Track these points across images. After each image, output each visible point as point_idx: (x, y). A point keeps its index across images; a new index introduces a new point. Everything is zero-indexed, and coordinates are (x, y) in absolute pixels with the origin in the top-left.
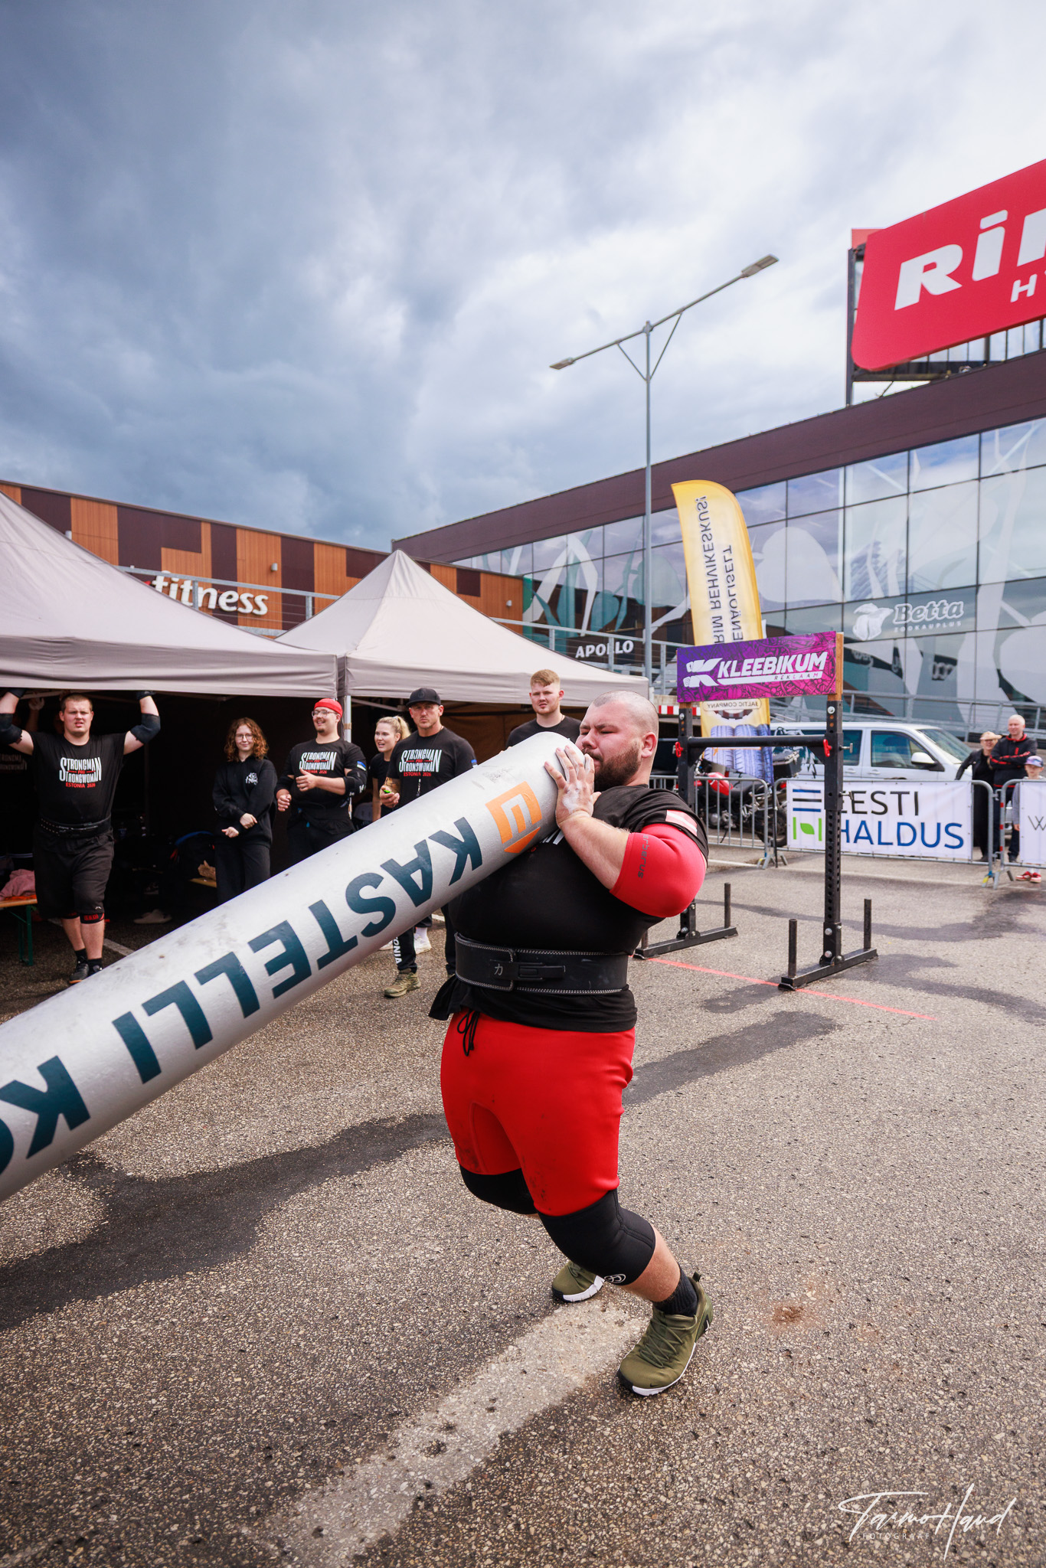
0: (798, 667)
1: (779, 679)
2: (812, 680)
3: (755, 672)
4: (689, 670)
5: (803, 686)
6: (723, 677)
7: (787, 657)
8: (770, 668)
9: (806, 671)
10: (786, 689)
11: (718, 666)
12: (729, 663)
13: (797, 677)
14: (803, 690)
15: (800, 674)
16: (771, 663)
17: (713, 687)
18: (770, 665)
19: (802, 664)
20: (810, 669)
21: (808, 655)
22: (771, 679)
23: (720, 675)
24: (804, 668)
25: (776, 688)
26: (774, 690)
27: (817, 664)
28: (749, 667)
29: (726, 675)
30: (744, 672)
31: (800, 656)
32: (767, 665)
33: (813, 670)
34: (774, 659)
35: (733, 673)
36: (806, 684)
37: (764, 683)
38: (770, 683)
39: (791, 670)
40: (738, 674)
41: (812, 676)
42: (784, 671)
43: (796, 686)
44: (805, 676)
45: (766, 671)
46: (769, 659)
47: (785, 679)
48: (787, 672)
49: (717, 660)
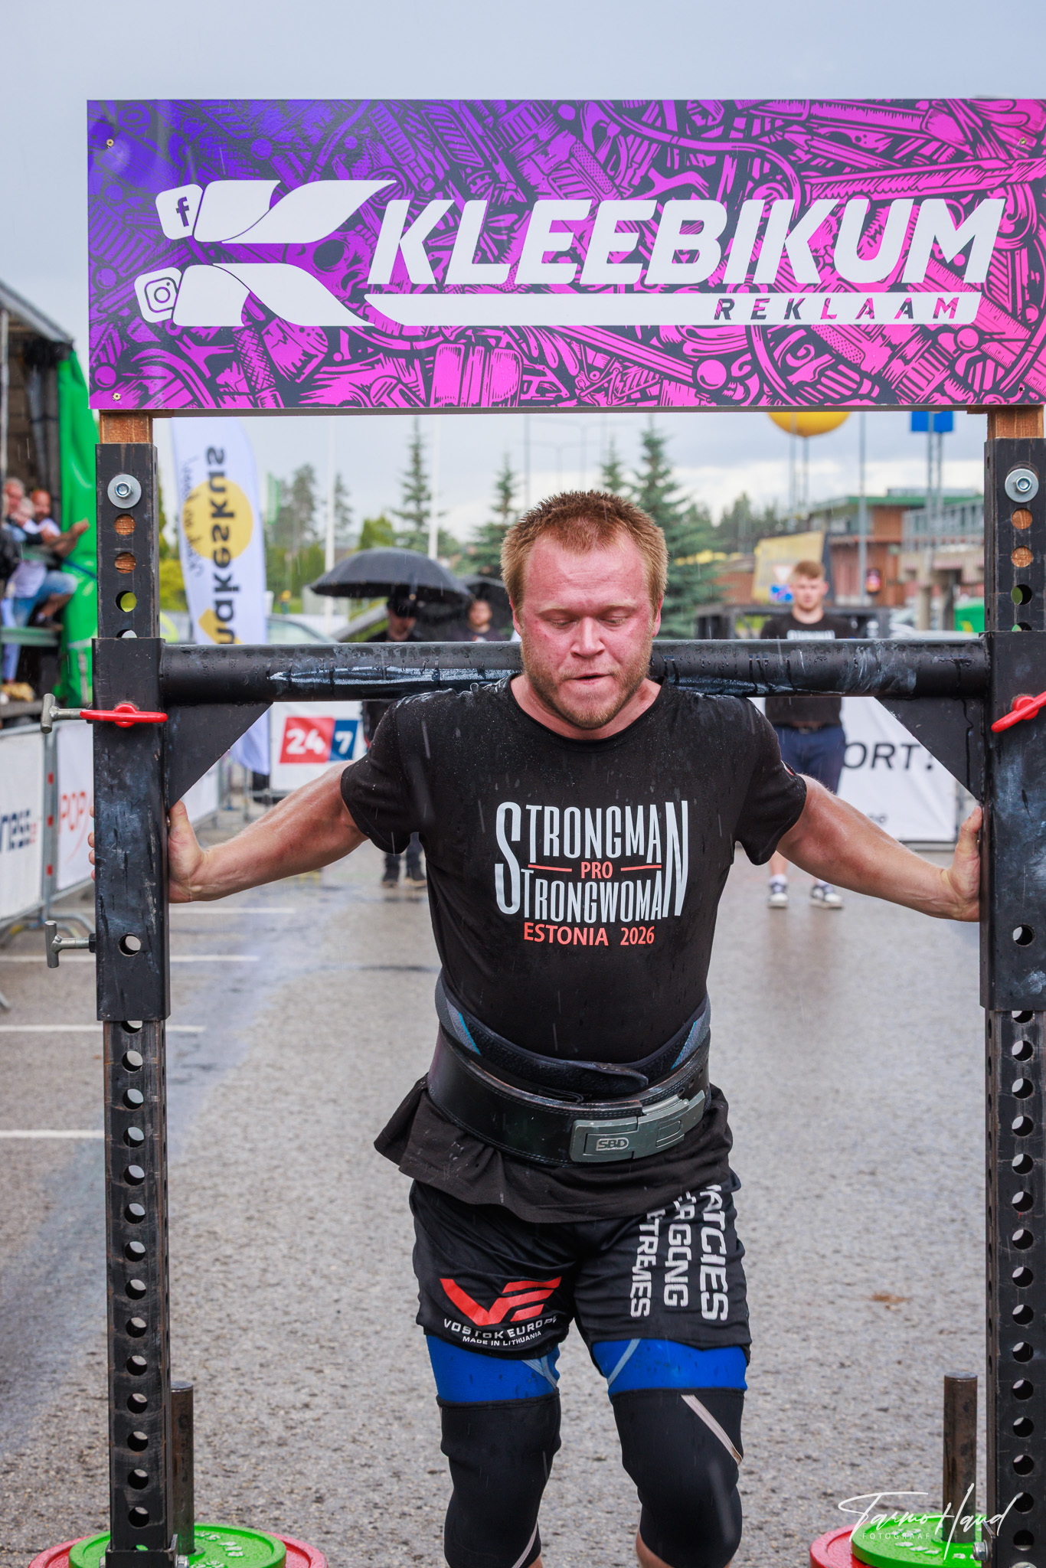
0: (847, 261)
1: (741, 315)
2: (927, 334)
3: (596, 270)
4: (173, 229)
5: (875, 358)
6: (400, 282)
7: (783, 208)
8: (689, 256)
9: (894, 284)
10: (785, 371)
11: (367, 220)
12: (436, 210)
13: (846, 309)
14: (878, 379)
15: (861, 298)
16: (692, 227)
17: (331, 334)
18: (689, 242)
19: (868, 245)
20: (915, 272)
21: (900, 209)
22: (699, 311)
23: (380, 272)
24: (881, 266)
25: (727, 360)
26: (713, 373)
27: (950, 254)
28: (564, 241)
29: (420, 271)
30: (531, 269)
31: (857, 210)
32: (668, 239)
33: (931, 283)
34: (712, 213)
35: (462, 267)
36: (896, 351)
37: (652, 332)
38: (692, 332)
39: (806, 270)
40: (497, 273)
41: (925, 309)
42: (766, 273)
43: (839, 359)
44: (887, 309)
45: (662, 269)
46: (678, 210)
47: (775, 313)
48: (785, 280)
49: (370, 188)
